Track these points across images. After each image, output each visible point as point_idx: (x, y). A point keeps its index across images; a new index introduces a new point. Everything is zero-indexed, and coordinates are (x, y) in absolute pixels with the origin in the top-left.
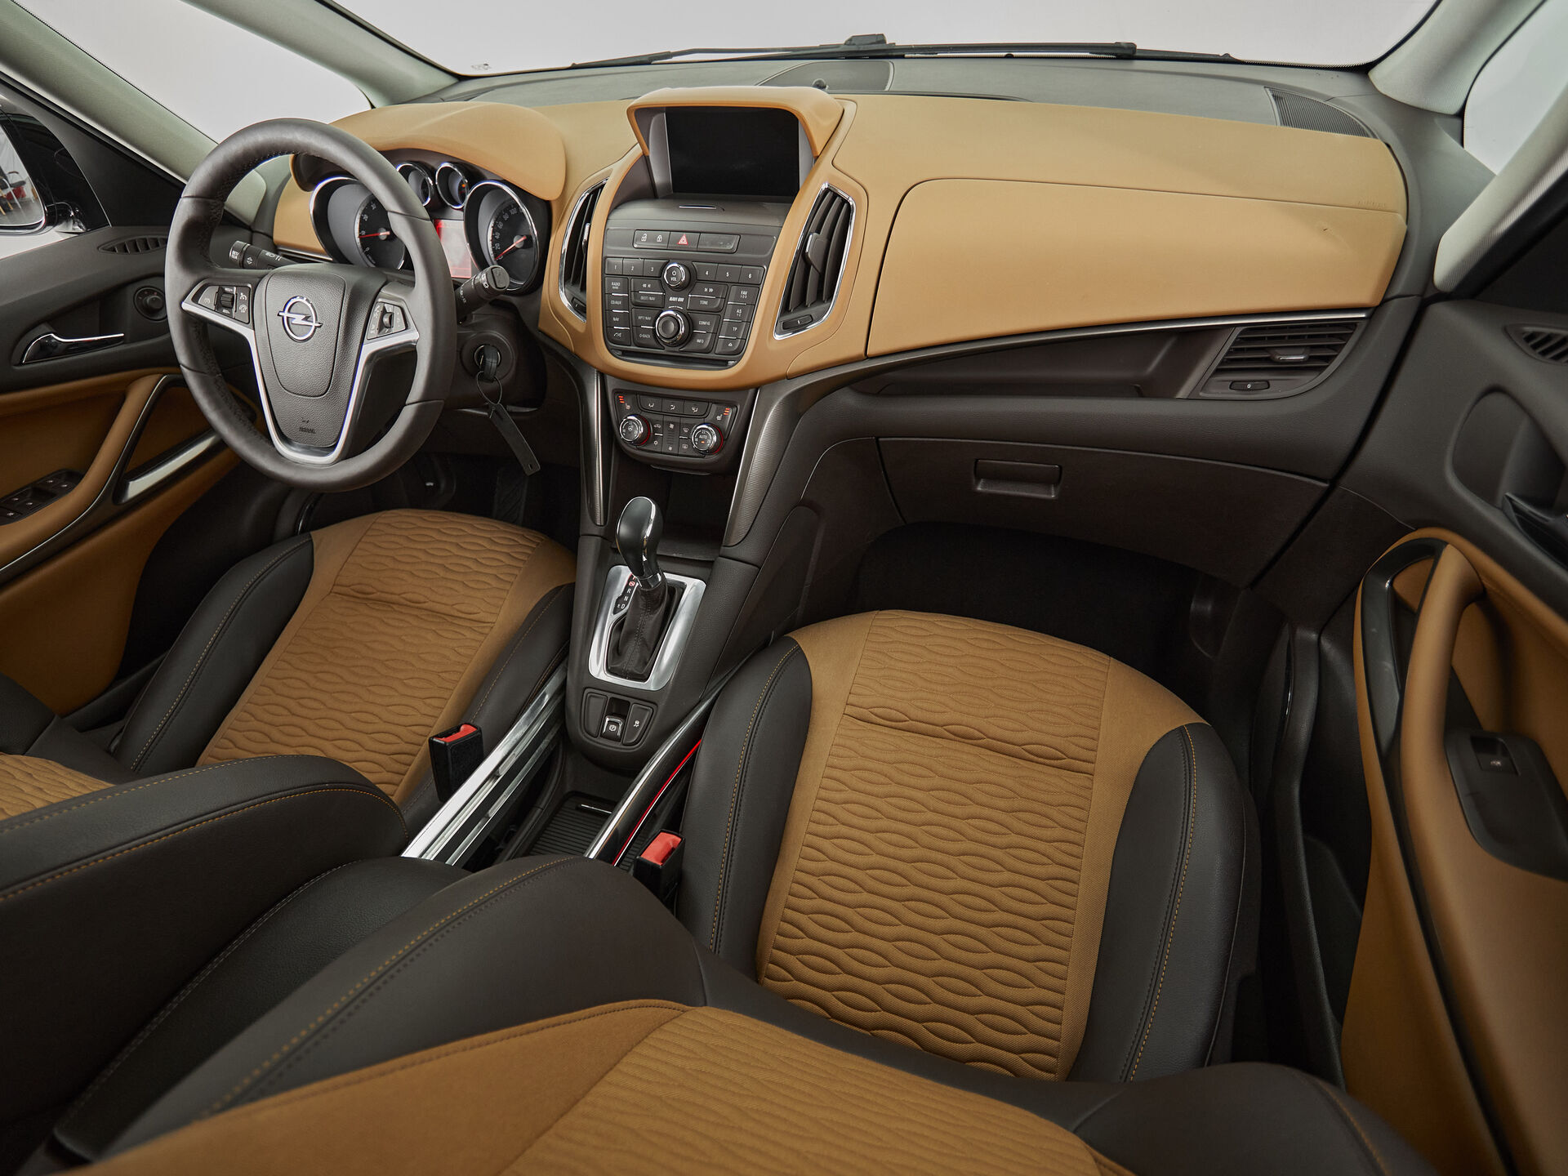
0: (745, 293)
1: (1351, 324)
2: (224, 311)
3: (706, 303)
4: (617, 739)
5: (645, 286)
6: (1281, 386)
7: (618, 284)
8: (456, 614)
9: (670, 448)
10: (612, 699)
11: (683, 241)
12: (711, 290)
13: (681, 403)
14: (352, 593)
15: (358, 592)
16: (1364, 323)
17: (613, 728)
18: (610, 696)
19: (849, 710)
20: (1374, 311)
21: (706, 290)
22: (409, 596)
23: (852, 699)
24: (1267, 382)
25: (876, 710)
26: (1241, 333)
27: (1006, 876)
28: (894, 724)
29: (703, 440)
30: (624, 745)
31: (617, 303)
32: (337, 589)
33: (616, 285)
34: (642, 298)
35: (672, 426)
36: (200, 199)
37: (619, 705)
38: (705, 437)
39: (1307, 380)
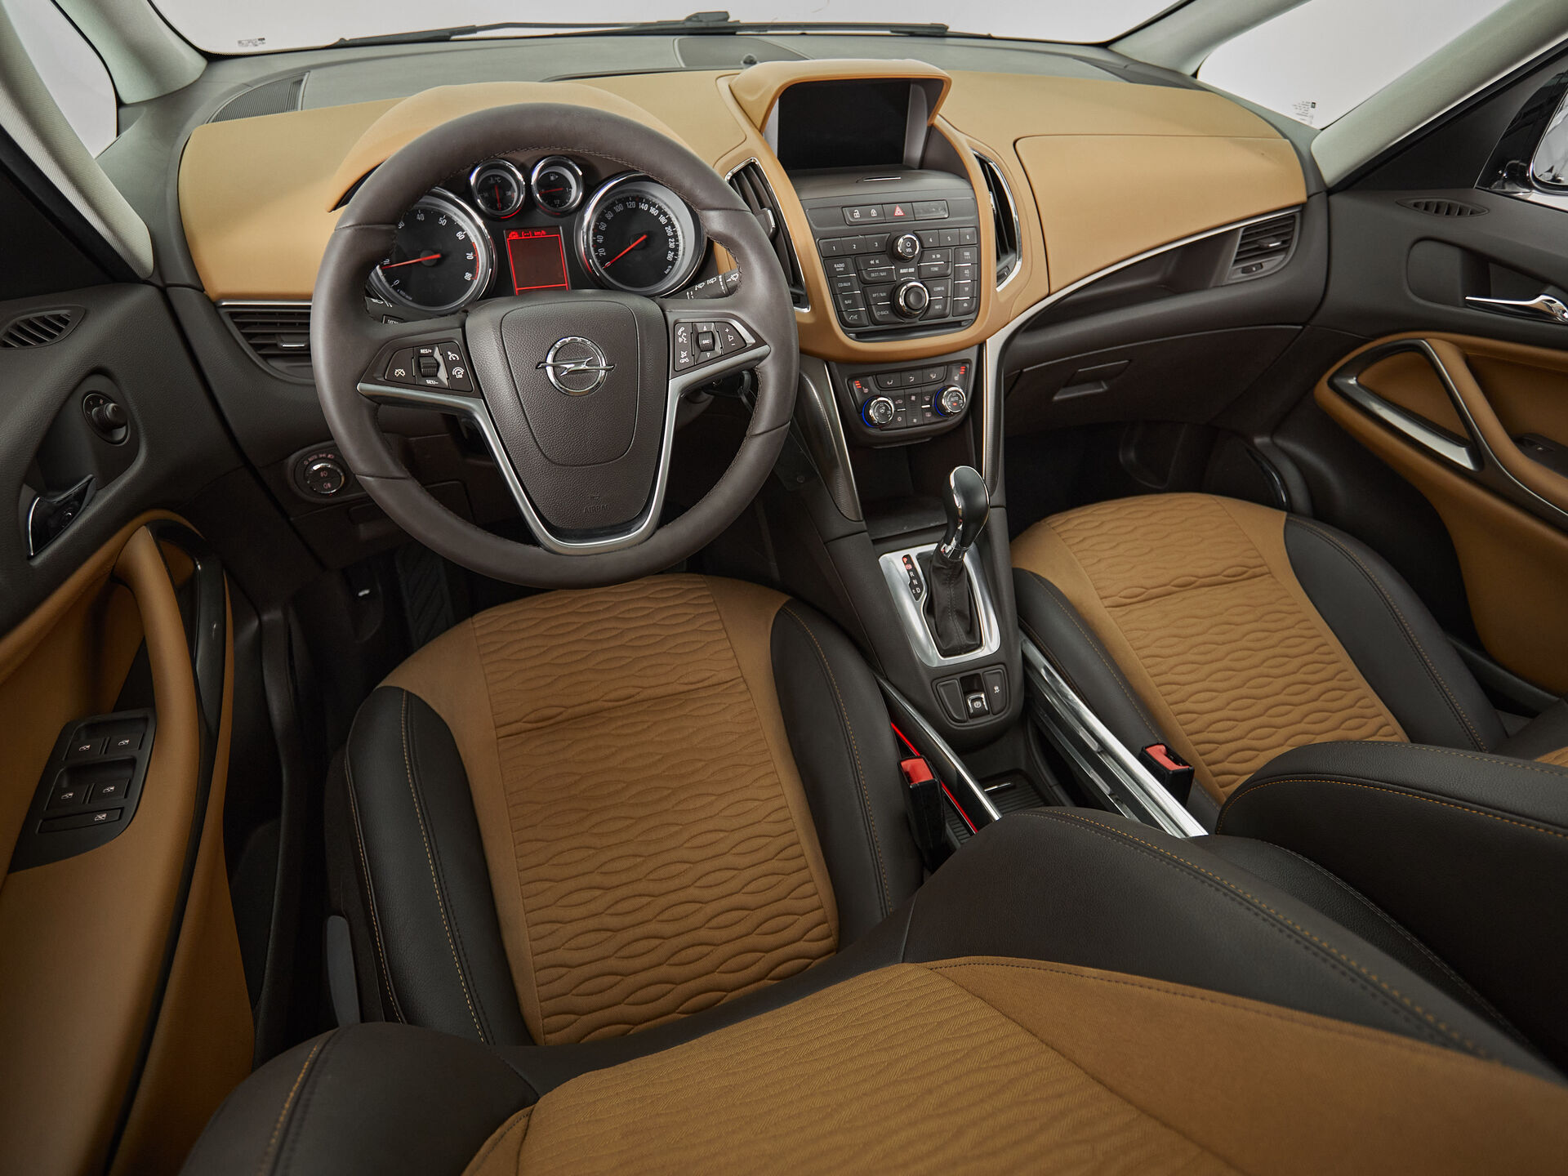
0: (967, 254)
1: (1292, 217)
2: (429, 382)
3: (936, 269)
4: (987, 713)
5: (872, 262)
6: (1270, 264)
7: (842, 265)
8: (686, 688)
9: (915, 421)
10: (962, 679)
11: (899, 212)
12: (938, 256)
13: (898, 375)
14: (529, 726)
15: (536, 722)
16: (1298, 215)
17: (978, 704)
18: (958, 676)
19: (1107, 602)
20: (1302, 207)
21: (934, 256)
22: (613, 696)
23: (1103, 594)
24: (1261, 264)
25: (1123, 594)
26: (1244, 232)
27: (1297, 662)
28: (1138, 598)
29: (955, 402)
30: (994, 714)
31: (845, 285)
32: (503, 731)
33: (840, 267)
34: (873, 275)
35: (913, 398)
36: (359, 227)
37: (971, 681)
38: (957, 398)
39: (1279, 257)
